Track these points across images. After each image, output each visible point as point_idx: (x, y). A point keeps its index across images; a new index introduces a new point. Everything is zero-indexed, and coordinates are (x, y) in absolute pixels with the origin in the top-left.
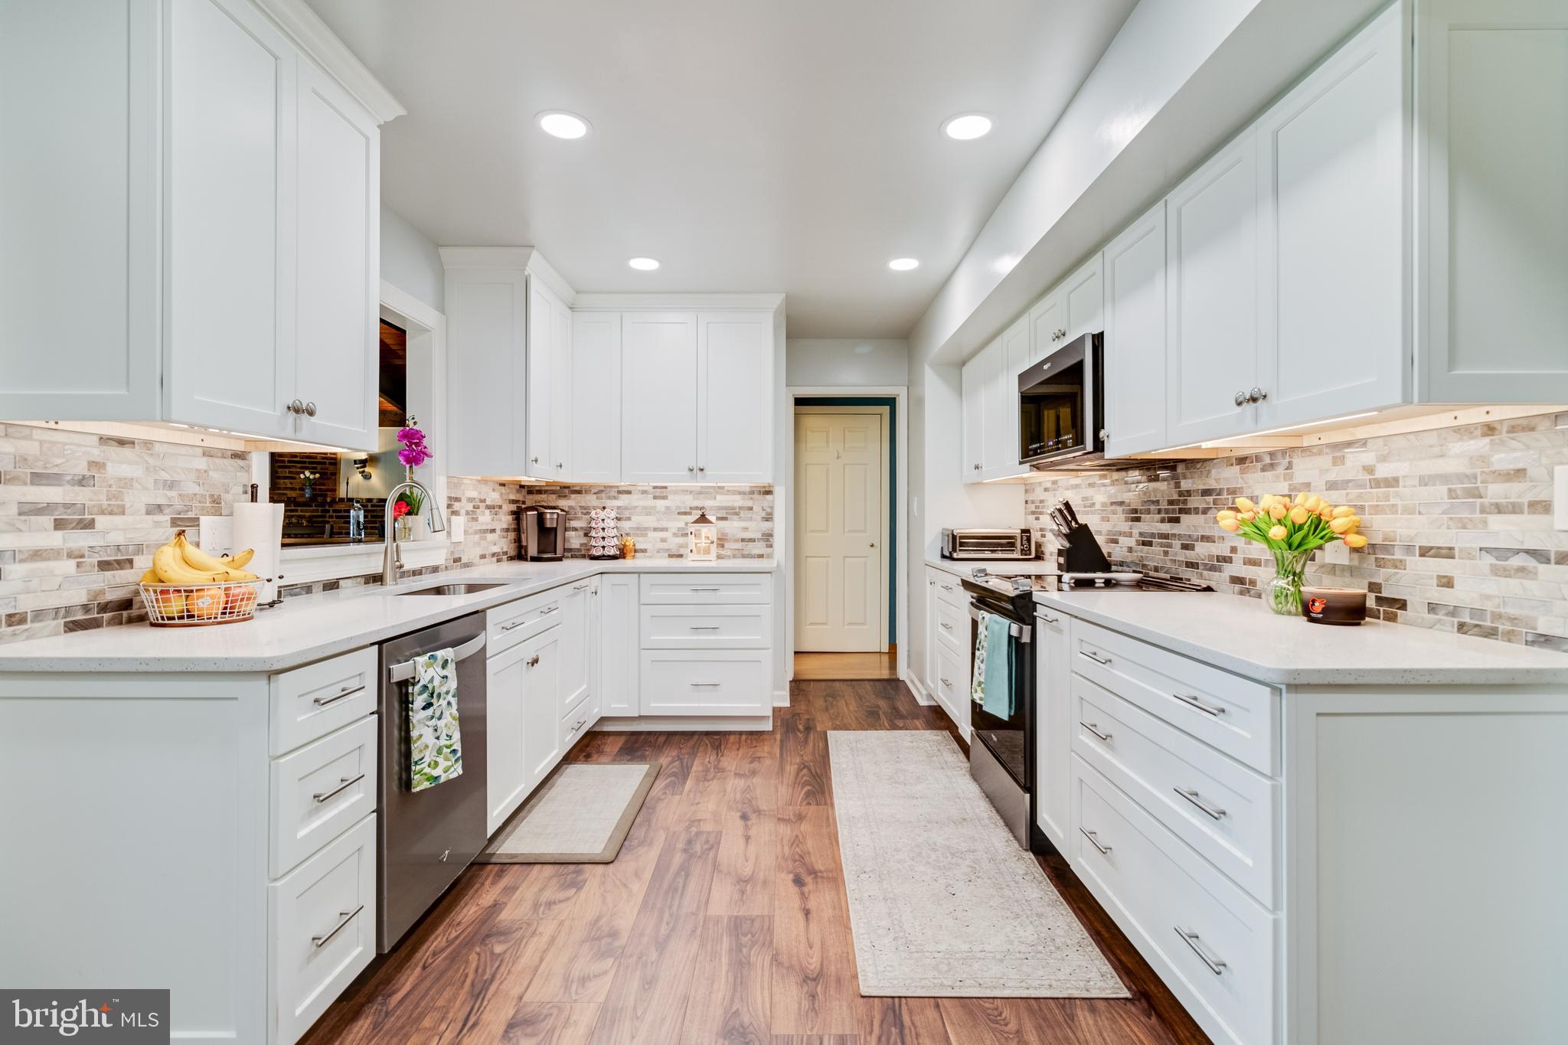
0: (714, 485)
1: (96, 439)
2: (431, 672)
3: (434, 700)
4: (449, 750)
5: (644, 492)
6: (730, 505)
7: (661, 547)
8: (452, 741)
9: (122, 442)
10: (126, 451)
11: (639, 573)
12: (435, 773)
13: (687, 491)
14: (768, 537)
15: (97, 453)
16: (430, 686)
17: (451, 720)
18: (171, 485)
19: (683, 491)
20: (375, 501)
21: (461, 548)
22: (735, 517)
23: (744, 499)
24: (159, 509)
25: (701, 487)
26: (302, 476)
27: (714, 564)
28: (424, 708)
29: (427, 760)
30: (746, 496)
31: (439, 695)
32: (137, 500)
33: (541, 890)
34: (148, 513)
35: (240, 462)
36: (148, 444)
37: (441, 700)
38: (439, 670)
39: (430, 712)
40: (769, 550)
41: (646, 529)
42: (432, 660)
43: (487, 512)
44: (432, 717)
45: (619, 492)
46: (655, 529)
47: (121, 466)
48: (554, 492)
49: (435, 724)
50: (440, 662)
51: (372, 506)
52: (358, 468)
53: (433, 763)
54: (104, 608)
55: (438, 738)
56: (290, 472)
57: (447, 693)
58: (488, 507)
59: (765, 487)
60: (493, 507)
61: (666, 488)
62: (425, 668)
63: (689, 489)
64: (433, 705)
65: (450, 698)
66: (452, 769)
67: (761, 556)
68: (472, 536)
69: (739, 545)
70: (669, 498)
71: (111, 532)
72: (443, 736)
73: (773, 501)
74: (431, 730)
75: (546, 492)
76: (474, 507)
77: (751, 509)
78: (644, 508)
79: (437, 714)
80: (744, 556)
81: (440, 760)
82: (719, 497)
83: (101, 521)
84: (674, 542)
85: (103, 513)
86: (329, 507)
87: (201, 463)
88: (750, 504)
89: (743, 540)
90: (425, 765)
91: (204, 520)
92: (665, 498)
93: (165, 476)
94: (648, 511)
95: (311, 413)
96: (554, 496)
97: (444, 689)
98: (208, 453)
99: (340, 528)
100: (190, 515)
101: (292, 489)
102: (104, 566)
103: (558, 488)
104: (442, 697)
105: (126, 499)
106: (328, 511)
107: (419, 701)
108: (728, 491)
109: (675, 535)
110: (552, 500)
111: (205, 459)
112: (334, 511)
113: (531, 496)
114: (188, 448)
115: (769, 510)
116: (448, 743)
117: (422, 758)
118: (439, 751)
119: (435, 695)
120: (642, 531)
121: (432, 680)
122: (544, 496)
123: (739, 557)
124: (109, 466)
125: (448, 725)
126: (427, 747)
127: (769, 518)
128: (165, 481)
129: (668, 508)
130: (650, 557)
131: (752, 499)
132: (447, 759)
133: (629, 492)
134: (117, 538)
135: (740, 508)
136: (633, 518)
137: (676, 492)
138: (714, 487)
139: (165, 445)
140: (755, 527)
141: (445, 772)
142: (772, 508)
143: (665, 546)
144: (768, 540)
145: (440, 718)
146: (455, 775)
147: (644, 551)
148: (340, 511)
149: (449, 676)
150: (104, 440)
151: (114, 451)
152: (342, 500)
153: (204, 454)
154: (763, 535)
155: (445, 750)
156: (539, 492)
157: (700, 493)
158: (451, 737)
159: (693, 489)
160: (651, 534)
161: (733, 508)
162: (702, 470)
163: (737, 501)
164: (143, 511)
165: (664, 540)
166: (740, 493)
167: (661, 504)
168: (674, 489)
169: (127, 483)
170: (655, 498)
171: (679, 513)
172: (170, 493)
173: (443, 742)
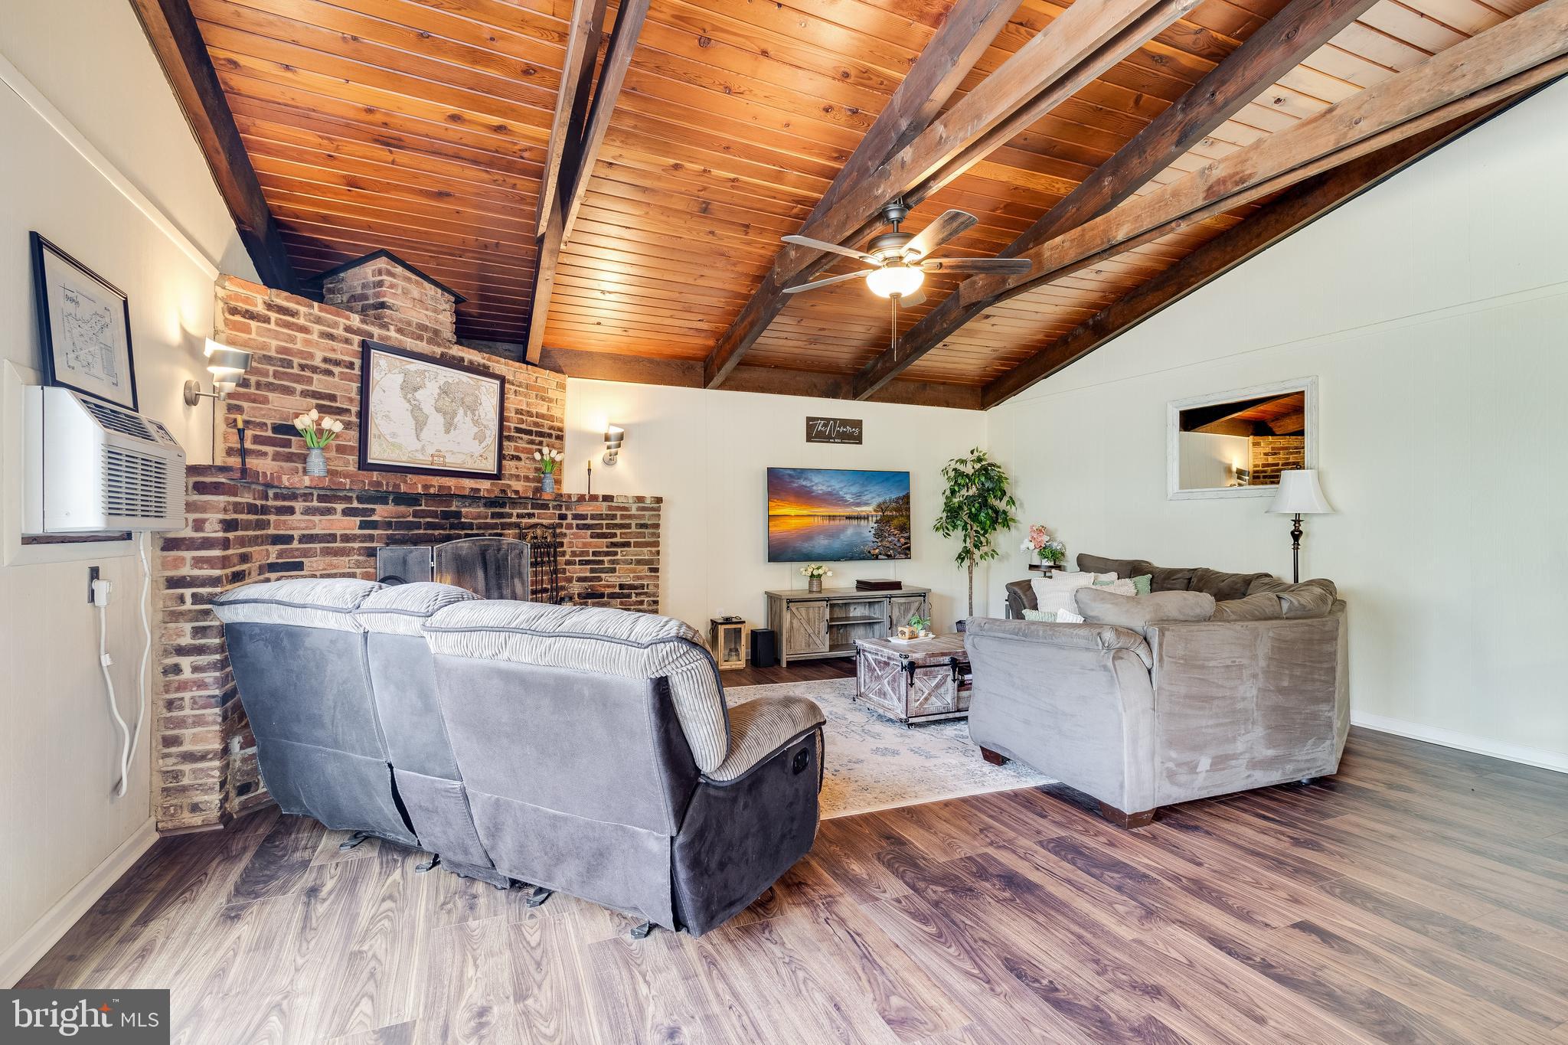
20: (648, 501)
26: (537, 456)
51: (639, 509)
52: (609, 448)
56: (516, 449)
86: (567, 509)
99: (585, 545)
101: (517, 477)
106: (563, 517)
112: (576, 517)
148: (583, 517)
152: (581, 498)
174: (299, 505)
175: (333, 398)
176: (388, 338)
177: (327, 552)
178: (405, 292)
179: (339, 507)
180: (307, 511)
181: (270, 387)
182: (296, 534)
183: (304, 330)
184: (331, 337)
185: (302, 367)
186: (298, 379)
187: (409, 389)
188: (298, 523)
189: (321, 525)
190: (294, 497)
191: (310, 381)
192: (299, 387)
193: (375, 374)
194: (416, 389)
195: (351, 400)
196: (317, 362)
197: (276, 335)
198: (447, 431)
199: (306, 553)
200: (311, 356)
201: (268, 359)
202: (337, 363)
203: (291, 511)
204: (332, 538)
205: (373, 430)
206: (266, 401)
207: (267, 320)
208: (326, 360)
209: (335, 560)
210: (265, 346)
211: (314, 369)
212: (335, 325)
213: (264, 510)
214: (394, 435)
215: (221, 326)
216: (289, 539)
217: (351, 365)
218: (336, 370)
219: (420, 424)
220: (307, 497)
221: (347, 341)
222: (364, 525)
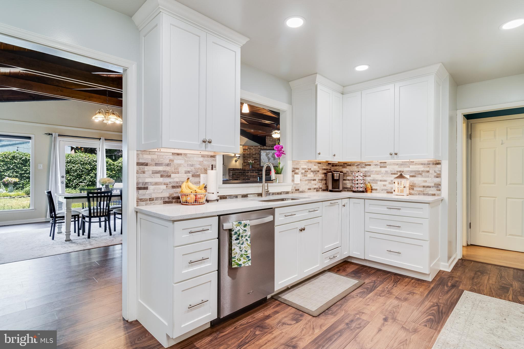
0: (409, 160)
1: (171, 154)
2: (238, 228)
3: (240, 238)
4: (246, 256)
5: (376, 165)
6: (417, 170)
7: (384, 188)
8: (247, 253)
9: (178, 154)
10: (180, 157)
11: (365, 199)
12: (240, 263)
13: (395, 164)
14: (438, 186)
15: (172, 157)
16: (238, 233)
17: (247, 246)
18: (192, 165)
19: (393, 164)
21: (299, 185)
22: (420, 176)
23: (424, 167)
24: (189, 172)
25: (402, 162)
27: (406, 198)
28: (236, 240)
29: (237, 257)
30: (426, 166)
31: (242, 236)
32: (182, 170)
33: (285, 317)
34: (185, 173)
35: (213, 158)
36: (185, 154)
37: (243, 238)
38: (242, 228)
39: (238, 241)
40: (438, 192)
41: (377, 180)
42: (239, 224)
43: (312, 173)
44: (239, 243)
45: (366, 165)
46: (381, 181)
47: (178, 161)
48: (341, 166)
49: (240, 246)
50: (243, 225)
53: (239, 259)
54: (173, 198)
55: (241, 251)
57: (246, 236)
58: (312, 171)
59: (436, 161)
60: (315, 171)
61: (386, 163)
62: (236, 226)
63: (396, 163)
64: (239, 239)
65: (247, 238)
66: (247, 263)
67: (434, 195)
68: (304, 182)
69: (422, 189)
70: (387, 167)
71: (175, 178)
72: (243, 251)
73: (441, 168)
74: (238, 248)
75: (338, 165)
76: (305, 171)
77: (428, 172)
78: (376, 171)
79: (241, 242)
80: (424, 194)
81: (242, 259)
82: (411, 166)
83: (173, 175)
84: (389, 187)
85: (173, 173)
87: (201, 159)
88: (428, 169)
89: (424, 187)
90: (236, 259)
91: (201, 175)
92: (385, 167)
93: (190, 163)
94: (378, 173)
95: (210, 142)
96: (341, 167)
97: (244, 234)
98: (203, 156)
100: (198, 174)
102: (173, 187)
103: (343, 164)
104: (243, 237)
105: (179, 169)
107: (234, 237)
108: (416, 163)
109: (390, 183)
110: (340, 169)
111: (202, 158)
113: (333, 167)
114: (197, 155)
115: (438, 172)
116: (246, 253)
117: (235, 257)
118: (242, 256)
119: (240, 236)
120: (375, 181)
121: (239, 230)
122: (337, 167)
123: (422, 195)
124: (175, 161)
125: (246, 247)
126: (237, 253)
127: (438, 176)
128: (190, 164)
129: (386, 172)
130: (379, 192)
131: (429, 167)
132: (244, 259)
133: (370, 165)
134: (177, 180)
135: (422, 171)
136: (371, 176)
137: (390, 164)
138: (409, 162)
139: (190, 155)
140: (431, 181)
141: (244, 263)
142: (440, 171)
143: (385, 188)
144: (438, 187)
145: (242, 244)
146: (247, 265)
147: (376, 190)
149: (247, 230)
150: (173, 154)
151: (176, 157)
153: (202, 157)
154: (435, 184)
155: (244, 256)
156: (336, 166)
157: (402, 165)
158: (247, 251)
159: (398, 163)
160: (379, 183)
161: (419, 171)
162: (396, 154)
163: (421, 168)
164: (184, 173)
165: (384, 185)
166: (422, 164)
167: (383, 170)
168: (389, 163)
169: (180, 165)
170: (381, 167)
171: (391, 174)
172: (192, 168)
173: (243, 252)
174: (249, 172)
175: (256, 158)
176: (264, 148)
177: (253, 178)
178: (270, 140)
179: (255, 172)
180: (250, 173)
181: (248, 158)
182: (249, 175)
183: (252, 150)
184: (256, 150)
185: (252, 155)
186: (251, 156)
187: (267, 155)
188: (249, 174)
189: (252, 174)
190: (248, 171)
191: (253, 156)
192: (252, 157)
193: (262, 154)
194: (268, 155)
195: (258, 158)
196: (254, 154)
197: (249, 151)
198: (274, 160)
199: (250, 178)
200: (253, 153)
201: (248, 155)
202: (256, 153)
203: (249, 173)
204: (254, 176)
205: (261, 161)
206: (248, 159)
207: (248, 150)
208: (255, 153)
209: (254, 179)
210: (248, 153)
211: (253, 155)
212: (256, 148)
213: (245, 172)
214: (265, 162)
215: (243, 152)
216: (248, 176)
217: (259, 153)
218: (256, 154)
219: (269, 159)
220: (251, 171)
221: (258, 150)
222: (258, 174)
